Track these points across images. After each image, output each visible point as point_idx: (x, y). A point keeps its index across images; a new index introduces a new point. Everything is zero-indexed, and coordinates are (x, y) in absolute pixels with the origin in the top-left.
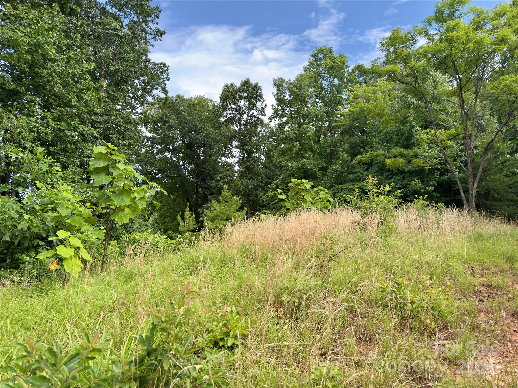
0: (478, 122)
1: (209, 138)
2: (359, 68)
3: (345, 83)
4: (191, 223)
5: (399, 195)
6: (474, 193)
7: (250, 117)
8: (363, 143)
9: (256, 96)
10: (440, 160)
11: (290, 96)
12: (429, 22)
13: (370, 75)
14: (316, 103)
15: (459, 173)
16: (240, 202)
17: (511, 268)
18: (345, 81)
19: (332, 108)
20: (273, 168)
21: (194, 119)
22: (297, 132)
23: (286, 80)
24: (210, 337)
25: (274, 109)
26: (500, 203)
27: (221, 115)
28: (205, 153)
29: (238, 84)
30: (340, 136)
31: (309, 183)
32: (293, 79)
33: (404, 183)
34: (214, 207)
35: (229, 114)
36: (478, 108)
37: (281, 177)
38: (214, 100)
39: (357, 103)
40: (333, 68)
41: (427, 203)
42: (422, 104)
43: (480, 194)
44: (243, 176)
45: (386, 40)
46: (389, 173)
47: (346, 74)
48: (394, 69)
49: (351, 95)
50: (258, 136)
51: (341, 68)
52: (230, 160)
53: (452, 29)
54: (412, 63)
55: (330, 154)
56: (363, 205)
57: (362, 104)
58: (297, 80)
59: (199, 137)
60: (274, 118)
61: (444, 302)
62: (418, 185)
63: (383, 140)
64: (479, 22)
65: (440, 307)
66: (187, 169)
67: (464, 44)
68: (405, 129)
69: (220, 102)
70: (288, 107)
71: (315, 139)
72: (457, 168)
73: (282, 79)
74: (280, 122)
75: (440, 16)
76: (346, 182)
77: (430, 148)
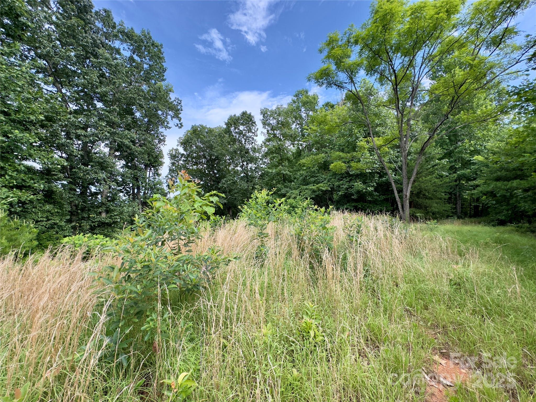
6: (408, 194)
9: (251, 123)
15: (395, 175)
23: (269, 109)
26: (430, 201)
29: (238, 115)
38: (222, 127)
43: (413, 194)
62: (360, 186)
69: (226, 127)
73: (265, 108)
76: (309, 184)
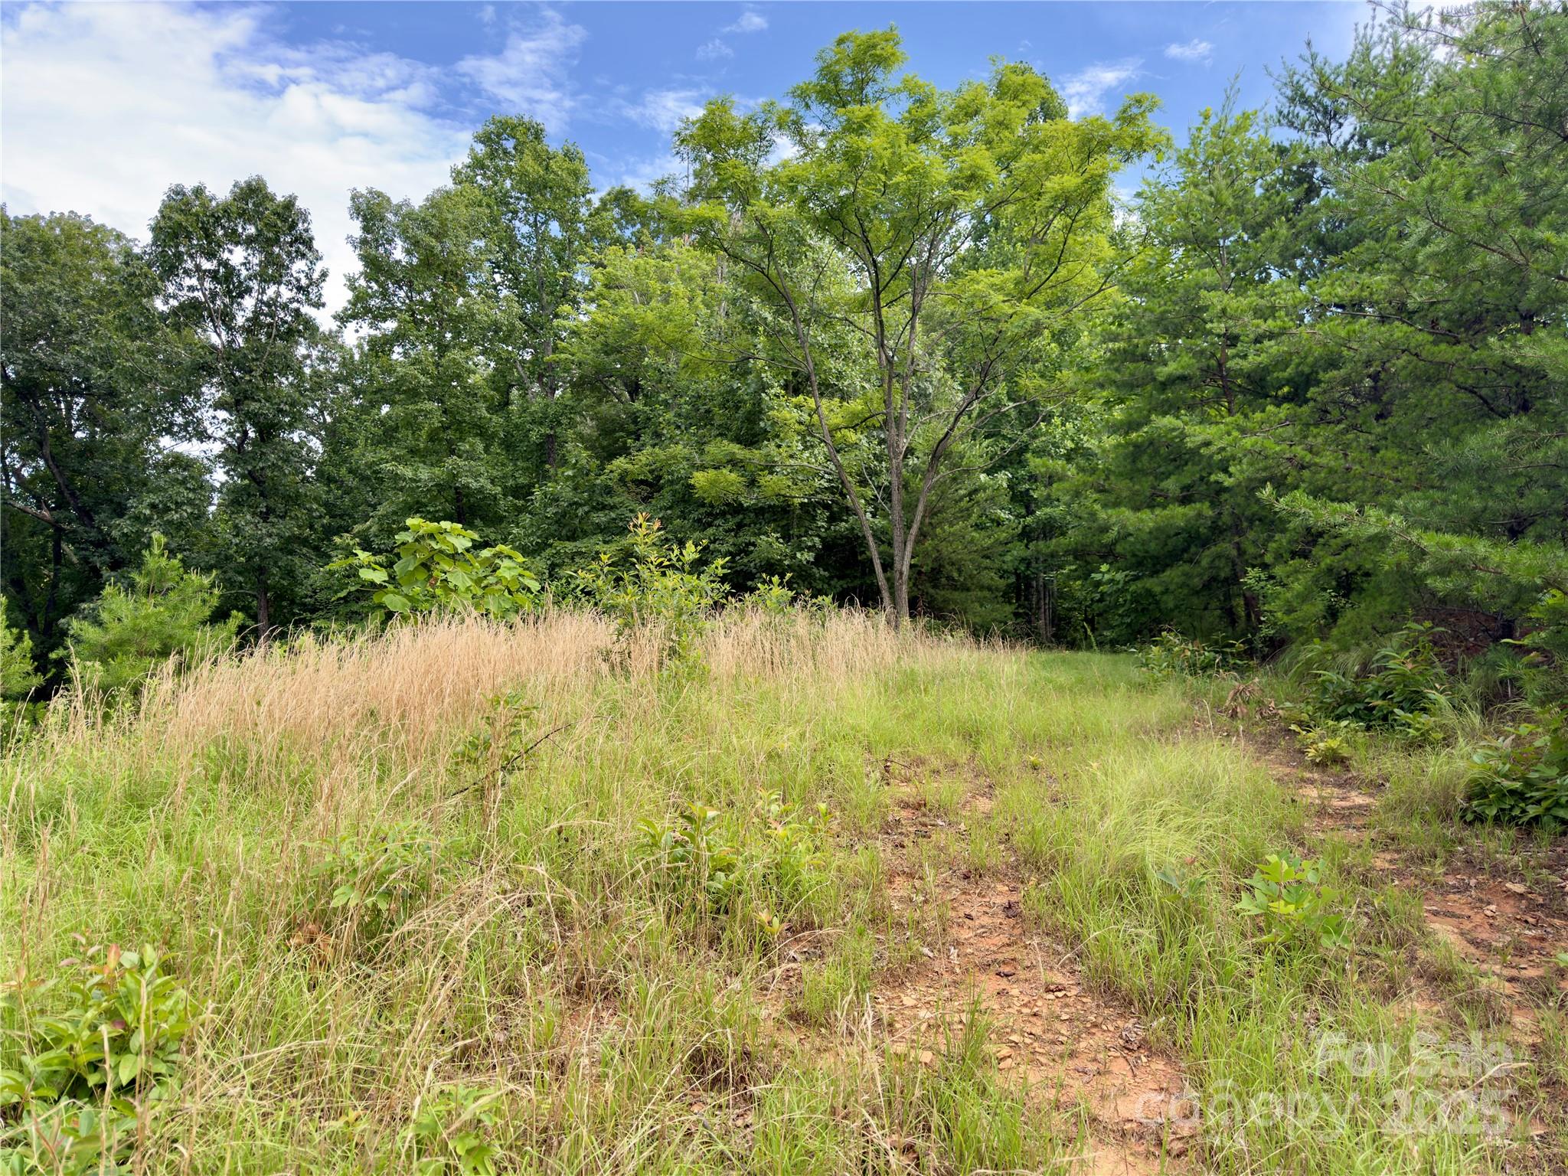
0: (918, 387)
1: (106, 365)
2: (622, 197)
3: (582, 237)
4: (15, 668)
5: (720, 572)
6: (906, 569)
7: (268, 305)
8: (635, 422)
9: (288, 239)
10: (829, 481)
11: (408, 252)
12: (802, 95)
13: (653, 225)
14: (495, 287)
15: (874, 516)
16: (216, 591)
17: (972, 758)
18: (582, 230)
19: (542, 308)
20: (351, 482)
21: (45, 295)
22: (431, 368)
23: (395, 201)
24: (46, 1064)
25: (353, 288)
26: (963, 595)
27: (156, 290)
28: (89, 417)
29: (220, 191)
30: (569, 395)
31: (463, 532)
32: (418, 202)
33: (740, 540)
34: (111, 611)
35: (187, 287)
36: (917, 349)
37: (381, 510)
38: (129, 236)
39: (615, 303)
40: (545, 187)
41: (791, 594)
42: (787, 325)
43: (920, 573)
44: (239, 504)
45: (694, 130)
46: (702, 510)
47: (584, 212)
48: (712, 215)
49: (598, 273)
50: (299, 374)
51: (569, 191)
52: (192, 449)
53: (858, 128)
54: (760, 205)
55: (540, 446)
56: (620, 601)
57: (631, 308)
58: (432, 207)
59: (65, 360)
60: (354, 317)
61: (808, 858)
62: (776, 545)
63: (687, 418)
64: (923, 123)
65: (797, 874)
66: (17, 473)
67: (886, 173)
68: (744, 389)
69: (154, 243)
70: (401, 288)
71: (493, 397)
72: (868, 503)
73: (379, 195)
74: (378, 333)
75: (831, 86)
76: (585, 534)
77: (806, 448)
